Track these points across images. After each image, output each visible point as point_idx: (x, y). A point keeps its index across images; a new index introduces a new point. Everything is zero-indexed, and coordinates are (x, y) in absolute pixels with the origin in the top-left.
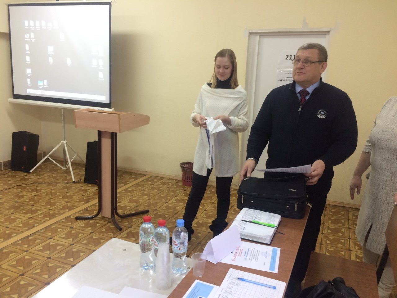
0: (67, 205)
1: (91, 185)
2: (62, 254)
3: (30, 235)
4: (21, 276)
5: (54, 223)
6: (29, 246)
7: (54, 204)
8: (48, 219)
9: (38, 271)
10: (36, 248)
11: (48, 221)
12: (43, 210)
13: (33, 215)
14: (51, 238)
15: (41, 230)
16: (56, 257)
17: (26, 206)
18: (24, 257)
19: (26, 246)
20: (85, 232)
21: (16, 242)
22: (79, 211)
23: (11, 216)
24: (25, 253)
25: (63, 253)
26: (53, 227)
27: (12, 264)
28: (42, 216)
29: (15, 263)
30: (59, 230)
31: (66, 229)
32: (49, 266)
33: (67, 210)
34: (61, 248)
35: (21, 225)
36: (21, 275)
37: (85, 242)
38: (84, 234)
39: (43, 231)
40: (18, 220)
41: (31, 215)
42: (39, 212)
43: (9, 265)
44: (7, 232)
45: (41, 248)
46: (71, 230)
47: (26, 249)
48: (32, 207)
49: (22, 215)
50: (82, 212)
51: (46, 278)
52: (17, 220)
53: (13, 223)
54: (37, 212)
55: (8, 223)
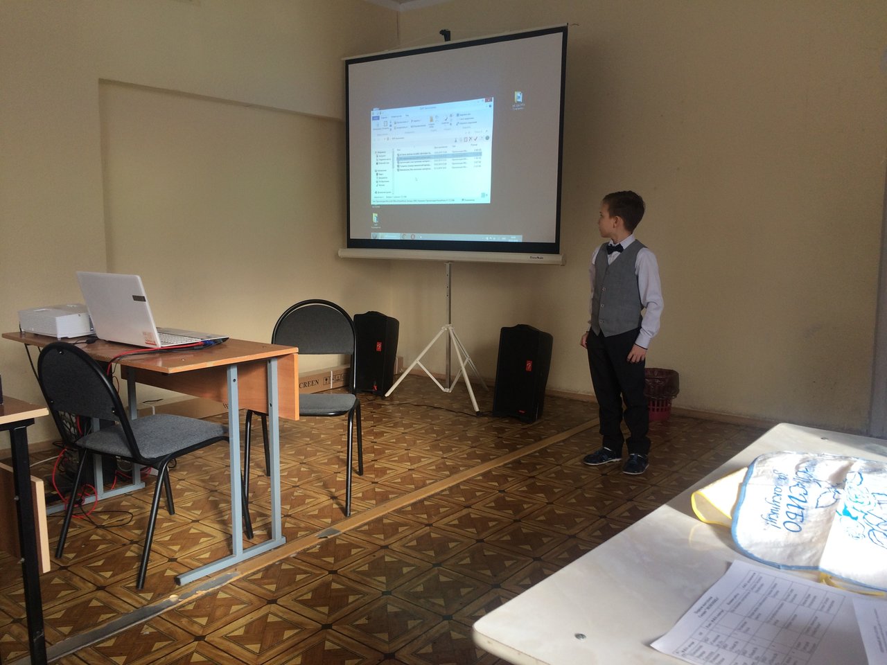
0: (475, 451)
1: (507, 421)
2: (503, 536)
3: (425, 499)
4: (436, 568)
5: (464, 481)
6: (429, 516)
7: (448, 449)
8: (448, 473)
9: (467, 561)
10: (446, 520)
11: (448, 476)
12: (430, 458)
13: (415, 466)
14: (469, 507)
15: (442, 491)
16: (493, 539)
17: (394, 450)
18: (428, 535)
19: (425, 516)
20: (534, 502)
21: (403, 508)
22: (506, 464)
23: (374, 465)
24: (428, 528)
25: (506, 535)
26: (462, 487)
27: (409, 544)
28: (434, 467)
29: (414, 543)
30: (478, 494)
31: (491, 493)
32: (486, 554)
33: (480, 461)
34: (497, 524)
35: (399, 480)
36: (435, 565)
37: (542, 518)
38: (534, 504)
39: (447, 492)
40: (391, 471)
41: (411, 465)
42: (425, 461)
43: (404, 546)
44: (377, 490)
45: (456, 522)
46: (502, 495)
47: (426, 522)
48: (407, 451)
49: (393, 464)
50: (510, 465)
51: (489, 576)
52: (388, 472)
53: (383, 476)
54: (420, 461)
55: (373, 476)
